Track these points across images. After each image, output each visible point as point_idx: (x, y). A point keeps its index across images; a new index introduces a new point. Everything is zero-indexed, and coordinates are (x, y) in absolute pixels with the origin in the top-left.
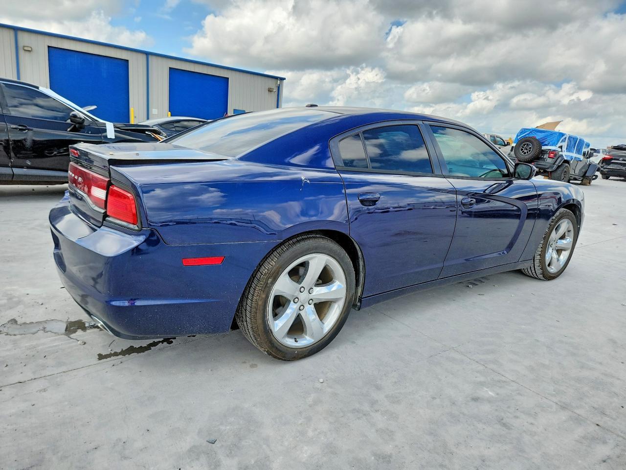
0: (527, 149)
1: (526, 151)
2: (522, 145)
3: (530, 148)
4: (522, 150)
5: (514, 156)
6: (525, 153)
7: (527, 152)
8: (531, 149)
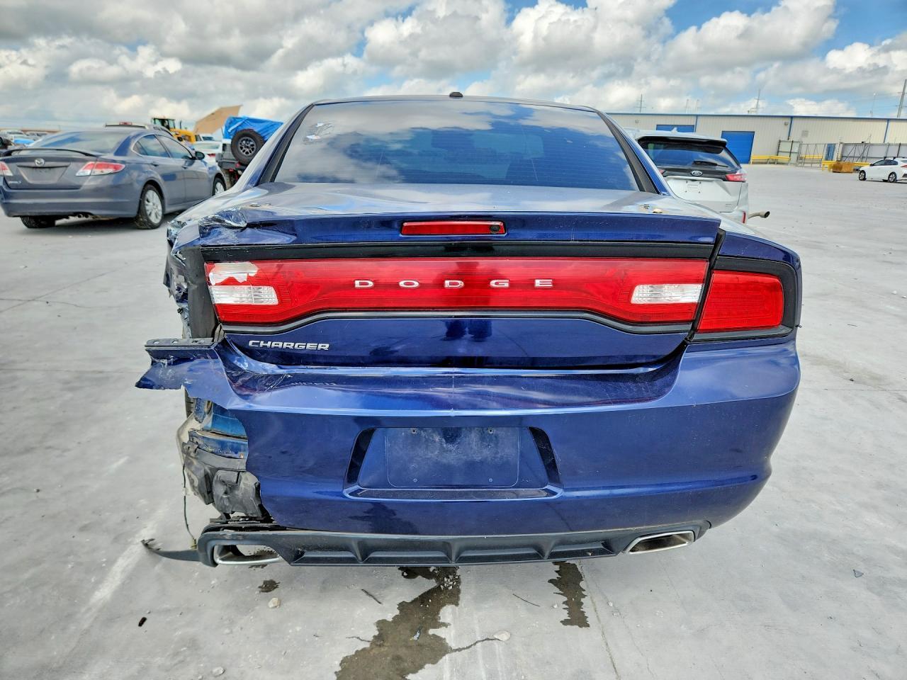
0: (248, 147)
1: (247, 150)
2: (240, 141)
3: (252, 145)
4: (242, 148)
5: (234, 158)
6: (247, 153)
7: (251, 152)
8: (254, 147)
